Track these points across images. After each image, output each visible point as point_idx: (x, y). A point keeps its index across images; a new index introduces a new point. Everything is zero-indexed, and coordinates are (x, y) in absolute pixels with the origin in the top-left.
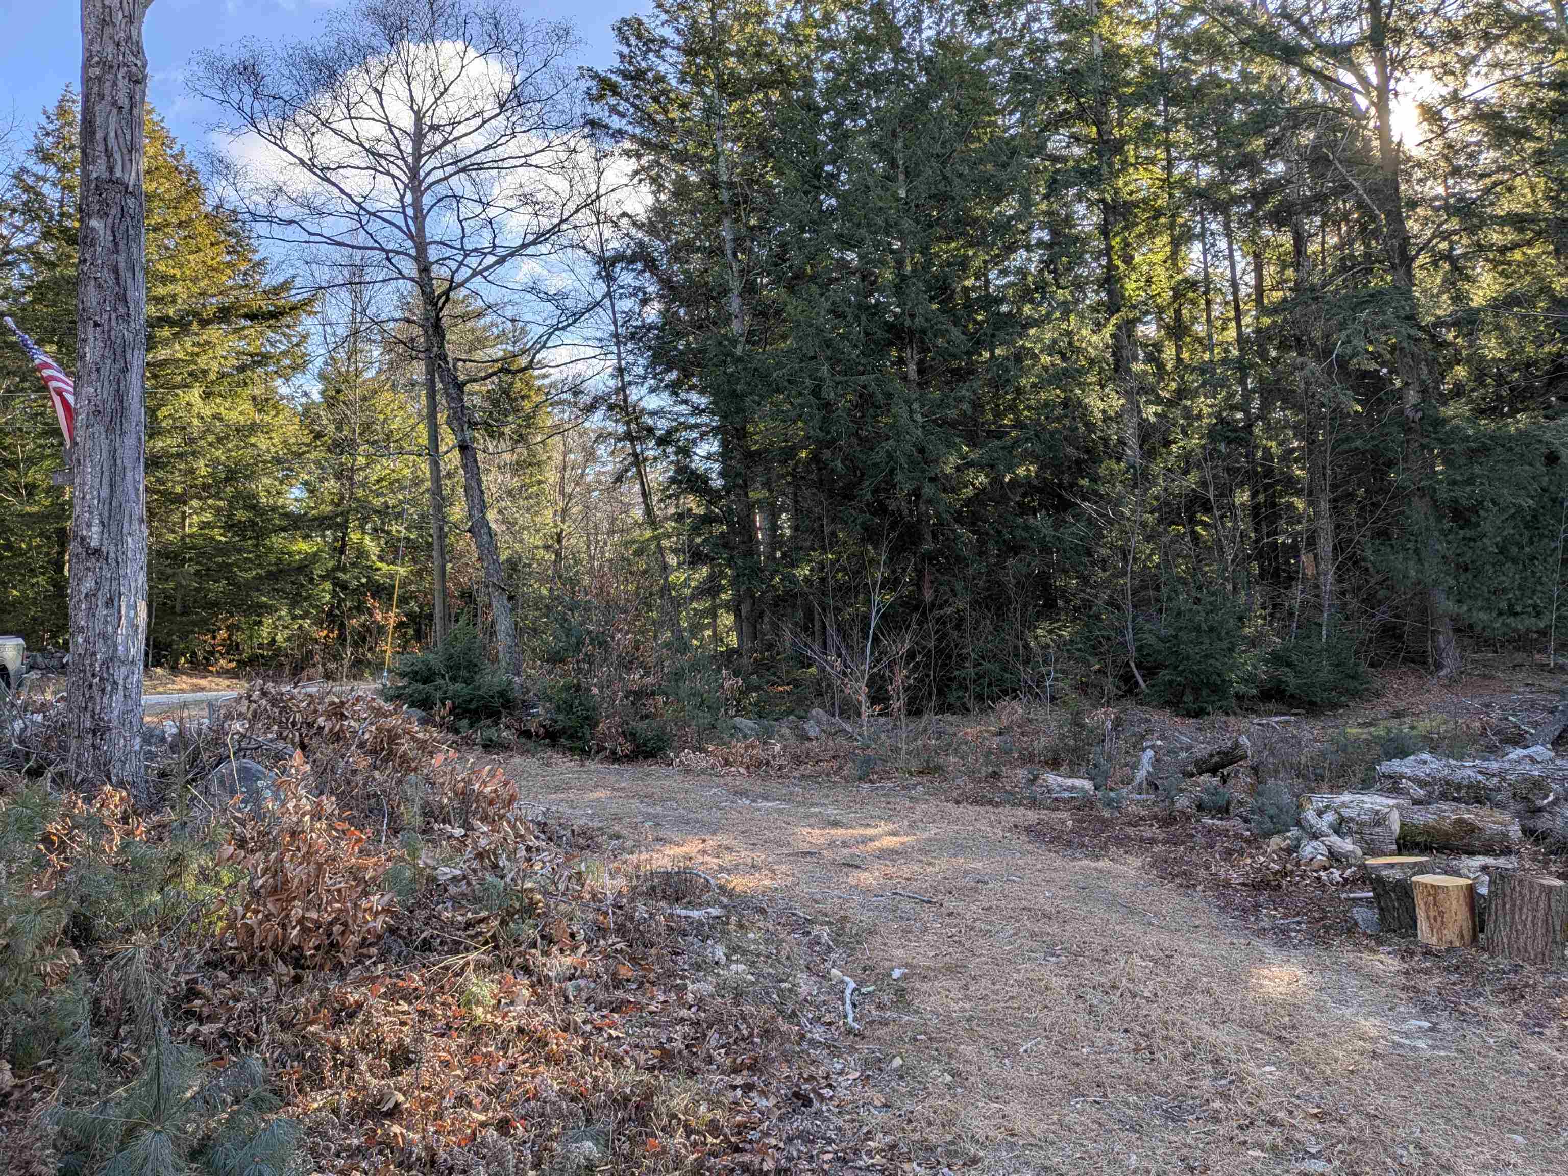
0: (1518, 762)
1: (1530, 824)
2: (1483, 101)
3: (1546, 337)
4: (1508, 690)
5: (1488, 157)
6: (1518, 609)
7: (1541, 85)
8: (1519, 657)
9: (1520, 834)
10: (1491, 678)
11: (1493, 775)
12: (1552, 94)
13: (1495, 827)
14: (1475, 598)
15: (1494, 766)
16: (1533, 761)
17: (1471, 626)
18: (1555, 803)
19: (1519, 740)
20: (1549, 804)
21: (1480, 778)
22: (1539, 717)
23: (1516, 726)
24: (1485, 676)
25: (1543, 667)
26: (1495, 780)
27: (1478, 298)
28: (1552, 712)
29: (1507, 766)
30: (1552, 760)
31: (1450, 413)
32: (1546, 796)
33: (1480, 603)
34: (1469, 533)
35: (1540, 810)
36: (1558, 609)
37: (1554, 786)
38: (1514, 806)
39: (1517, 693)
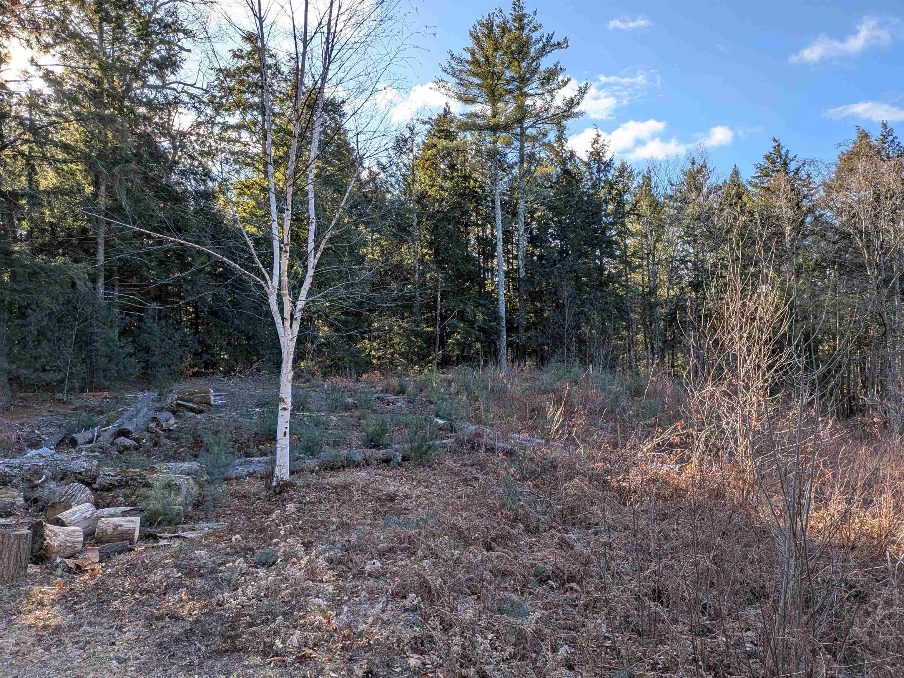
0: (31, 458)
1: (29, 495)
2: (52, 72)
3: (80, 217)
4: (39, 415)
5: (53, 106)
6: (48, 368)
7: (87, 78)
8: (47, 395)
9: (23, 502)
10: (30, 407)
11: (16, 467)
12: (92, 86)
13: (7, 500)
14: (21, 360)
15: (17, 461)
16: (41, 456)
17: (18, 377)
18: (45, 481)
19: (35, 445)
20: (42, 482)
21: (7, 469)
22: (52, 430)
23: (39, 436)
24: (25, 407)
25: (60, 401)
26: (16, 470)
27: (43, 185)
28: (60, 427)
29: (25, 461)
30: (52, 455)
31: (16, 249)
32: (41, 478)
33: (23, 363)
34: (21, 322)
35: (36, 486)
36: (71, 368)
37: (46, 471)
38: (22, 485)
39: (43, 416)
